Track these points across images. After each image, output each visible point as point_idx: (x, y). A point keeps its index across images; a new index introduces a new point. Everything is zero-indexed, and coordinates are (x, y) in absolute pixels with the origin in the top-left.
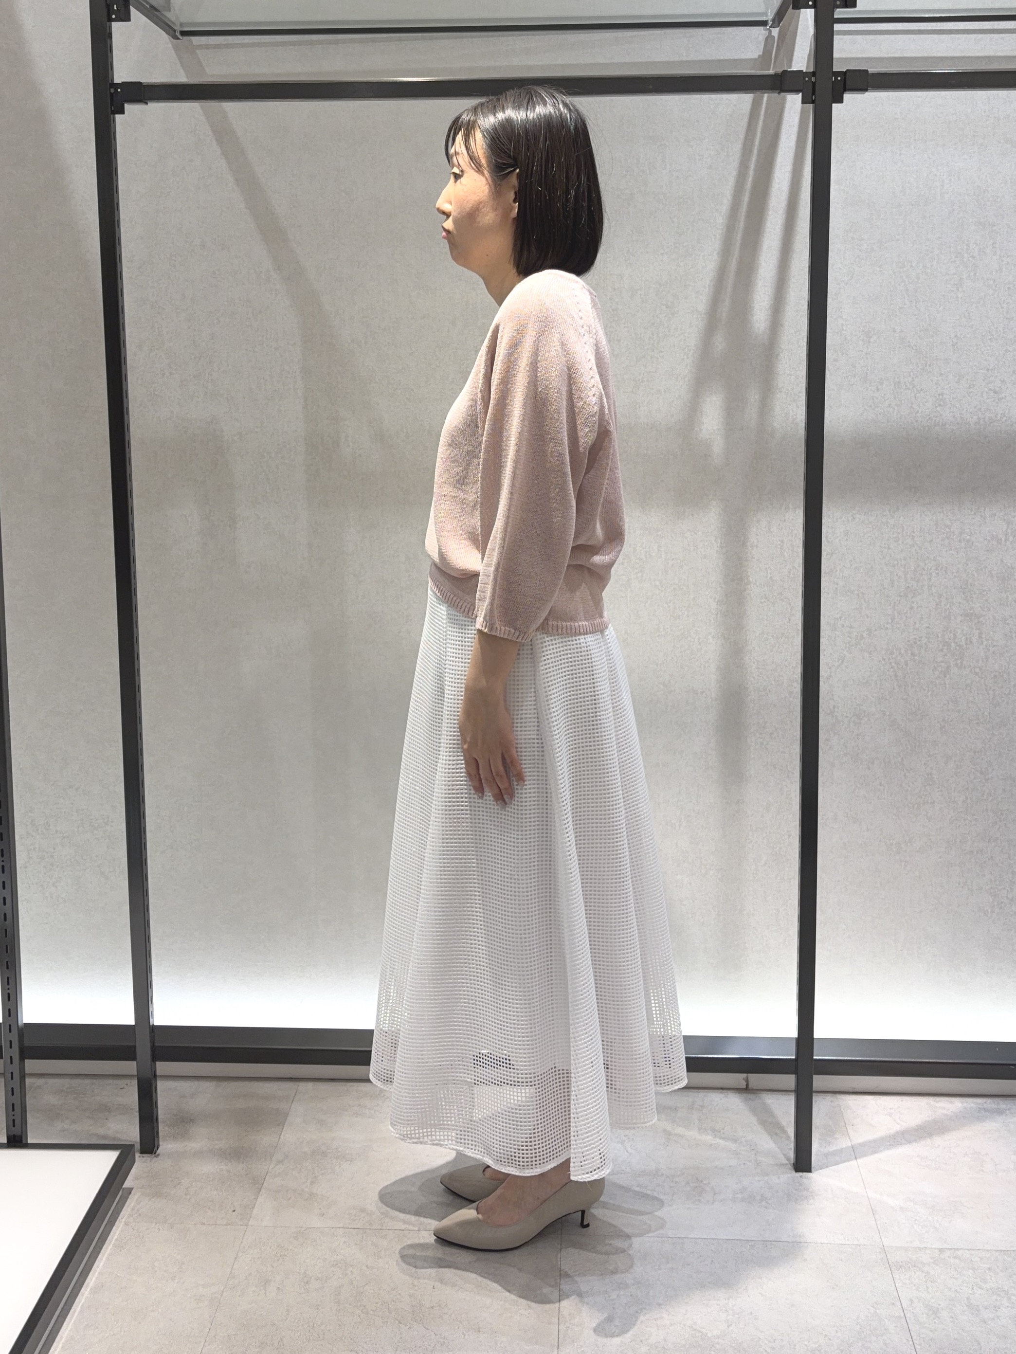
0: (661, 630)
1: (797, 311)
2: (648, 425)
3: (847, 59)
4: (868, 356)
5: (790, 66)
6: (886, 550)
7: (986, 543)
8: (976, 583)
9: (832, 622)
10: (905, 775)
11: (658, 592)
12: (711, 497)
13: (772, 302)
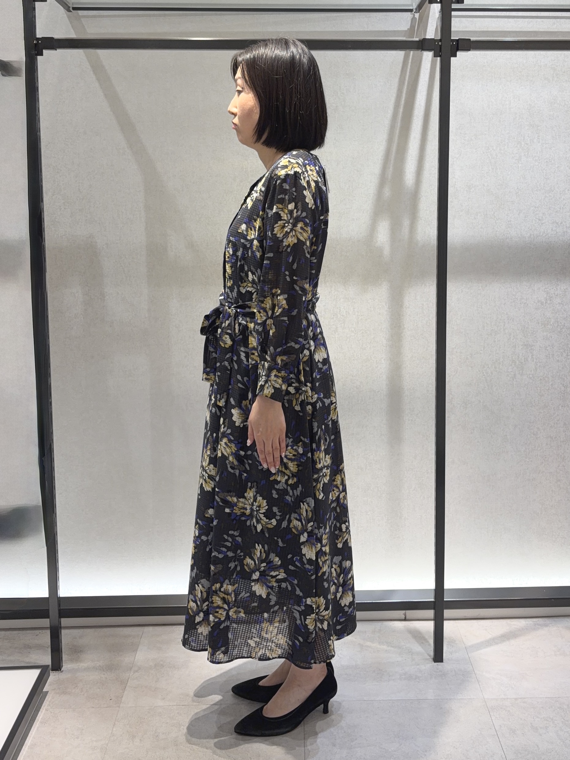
0: (355, 356)
2: (347, 239)
4: (470, 200)
5: (425, 34)
6: (480, 309)
7: (535, 304)
8: (530, 327)
10: (492, 436)
11: (353, 334)
12: (383, 280)
13: (416, 169)
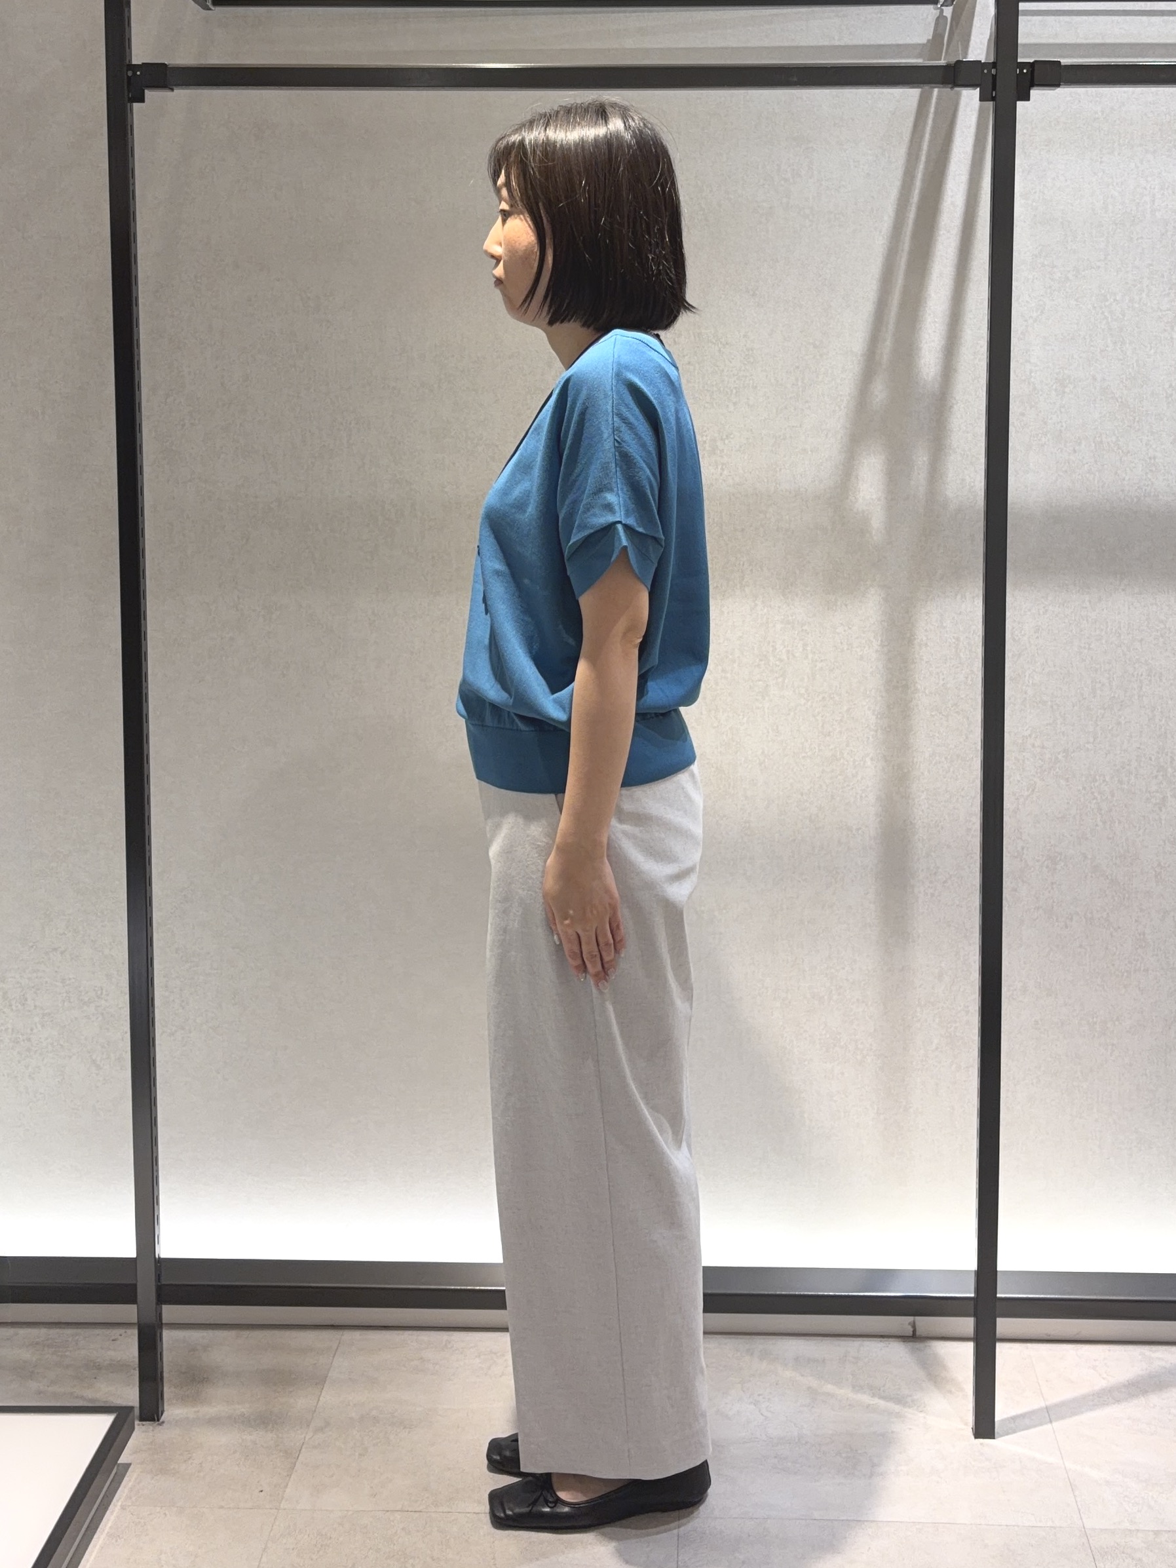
0: (807, 750)
1: (975, 353)
2: (790, 492)
3: (1036, 45)
4: (1063, 410)
5: (966, 54)
6: (1086, 651)
9: (1020, 741)
10: (1112, 935)
11: (803, 701)
12: (869, 583)
13: (943, 342)
